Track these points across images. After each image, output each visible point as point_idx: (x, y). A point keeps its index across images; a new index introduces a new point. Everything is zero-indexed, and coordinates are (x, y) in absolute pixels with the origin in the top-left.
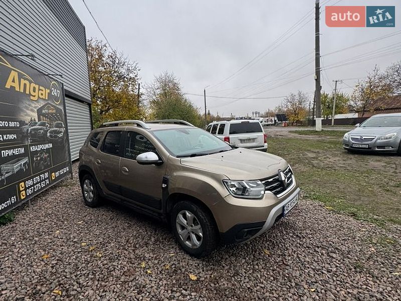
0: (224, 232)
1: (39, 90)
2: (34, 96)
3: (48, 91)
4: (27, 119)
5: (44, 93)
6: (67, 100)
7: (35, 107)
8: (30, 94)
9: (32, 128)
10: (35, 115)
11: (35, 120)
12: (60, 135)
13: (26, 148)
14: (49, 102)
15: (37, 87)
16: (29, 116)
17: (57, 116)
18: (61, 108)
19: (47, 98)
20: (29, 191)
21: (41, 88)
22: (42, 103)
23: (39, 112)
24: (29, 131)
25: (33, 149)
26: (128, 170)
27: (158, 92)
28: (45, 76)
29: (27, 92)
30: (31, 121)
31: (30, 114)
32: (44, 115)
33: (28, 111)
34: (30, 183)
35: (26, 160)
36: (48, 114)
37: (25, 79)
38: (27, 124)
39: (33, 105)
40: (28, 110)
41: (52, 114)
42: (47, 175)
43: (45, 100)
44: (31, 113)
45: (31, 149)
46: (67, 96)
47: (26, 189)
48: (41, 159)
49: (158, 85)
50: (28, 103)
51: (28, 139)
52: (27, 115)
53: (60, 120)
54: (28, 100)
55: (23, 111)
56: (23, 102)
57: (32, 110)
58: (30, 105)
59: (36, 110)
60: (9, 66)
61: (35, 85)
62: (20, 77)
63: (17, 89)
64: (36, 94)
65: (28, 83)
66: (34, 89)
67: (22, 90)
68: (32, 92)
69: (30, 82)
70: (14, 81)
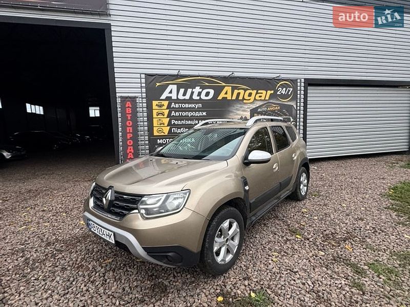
1: (257, 93)
2: (249, 100)
4: (237, 117)
5: (263, 96)
7: (248, 108)
8: (244, 99)
10: (248, 114)
11: (246, 118)
14: (271, 101)
15: (254, 92)
16: (239, 115)
17: (282, 112)
18: (293, 104)
19: (267, 98)
21: (259, 92)
22: (258, 104)
29: (241, 98)
32: (259, 113)
33: (238, 112)
36: (267, 111)
37: (240, 89)
39: (246, 107)
40: (239, 111)
41: (273, 111)
43: (264, 100)
44: (242, 113)
50: (239, 106)
52: (237, 114)
53: (286, 115)
54: (240, 104)
55: (232, 112)
56: (233, 106)
57: (243, 111)
58: (241, 107)
59: (249, 110)
60: (224, 84)
61: (251, 91)
62: (233, 89)
63: (229, 98)
64: (252, 98)
65: (242, 92)
66: (250, 95)
67: (234, 98)
68: (246, 97)
69: (245, 90)
70: (226, 93)
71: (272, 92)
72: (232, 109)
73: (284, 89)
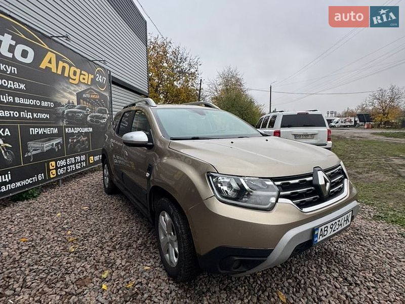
0: (202, 254)
1: (81, 74)
2: (75, 80)
3: (91, 76)
4: (64, 101)
5: (86, 77)
6: (114, 88)
7: (74, 91)
8: (69, 77)
9: (69, 110)
10: (74, 99)
11: (73, 103)
12: (103, 121)
13: (60, 129)
14: (92, 87)
15: (78, 71)
16: (67, 98)
17: (101, 102)
18: (107, 94)
19: (89, 83)
20: (61, 171)
21: (83, 72)
22: (83, 88)
23: (79, 96)
24: (66, 112)
25: (69, 130)
26: (127, 155)
27: (220, 88)
28: (90, 62)
29: (66, 75)
30: (69, 103)
31: (67, 97)
32: (85, 99)
33: (65, 94)
34: (63, 163)
35: (59, 140)
36: (90, 99)
37: (64, 62)
38: (63, 106)
39: (73, 88)
40: (65, 92)
41: (95, 99)
42: (83, 158)
43: (87, 84)
44: (69, 96)
45: (67, 130)
46: (114, 83)
47: (57, 168)
48: (78, 141)
49: (220, 80)
50: (66, 85)
51: (63, 121)
52: (64, 97)
53: (104, 106)
54: (67, 83)
55: (59, 92)
56: (60, 84)
57: (71, 93)
58: (68, 88)
59: (75, 93)
60: (46, 47)
61: (75, 69)
62: (58, 59)
63: (54, 70)
64: (77, 78)
65: (67, 66)
66: (75, 73)
67: (59, 72)
68: (72, 76)
69: (70, 66)
70: (50, 62)
71: (93, 76)
72: (58, 87)
73: (101, 76)
